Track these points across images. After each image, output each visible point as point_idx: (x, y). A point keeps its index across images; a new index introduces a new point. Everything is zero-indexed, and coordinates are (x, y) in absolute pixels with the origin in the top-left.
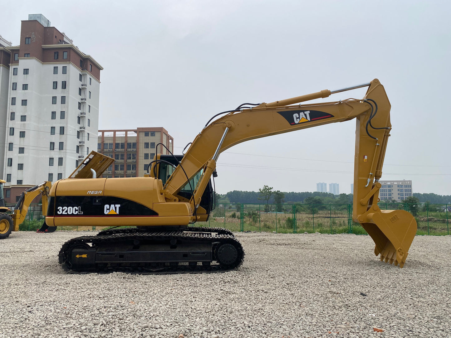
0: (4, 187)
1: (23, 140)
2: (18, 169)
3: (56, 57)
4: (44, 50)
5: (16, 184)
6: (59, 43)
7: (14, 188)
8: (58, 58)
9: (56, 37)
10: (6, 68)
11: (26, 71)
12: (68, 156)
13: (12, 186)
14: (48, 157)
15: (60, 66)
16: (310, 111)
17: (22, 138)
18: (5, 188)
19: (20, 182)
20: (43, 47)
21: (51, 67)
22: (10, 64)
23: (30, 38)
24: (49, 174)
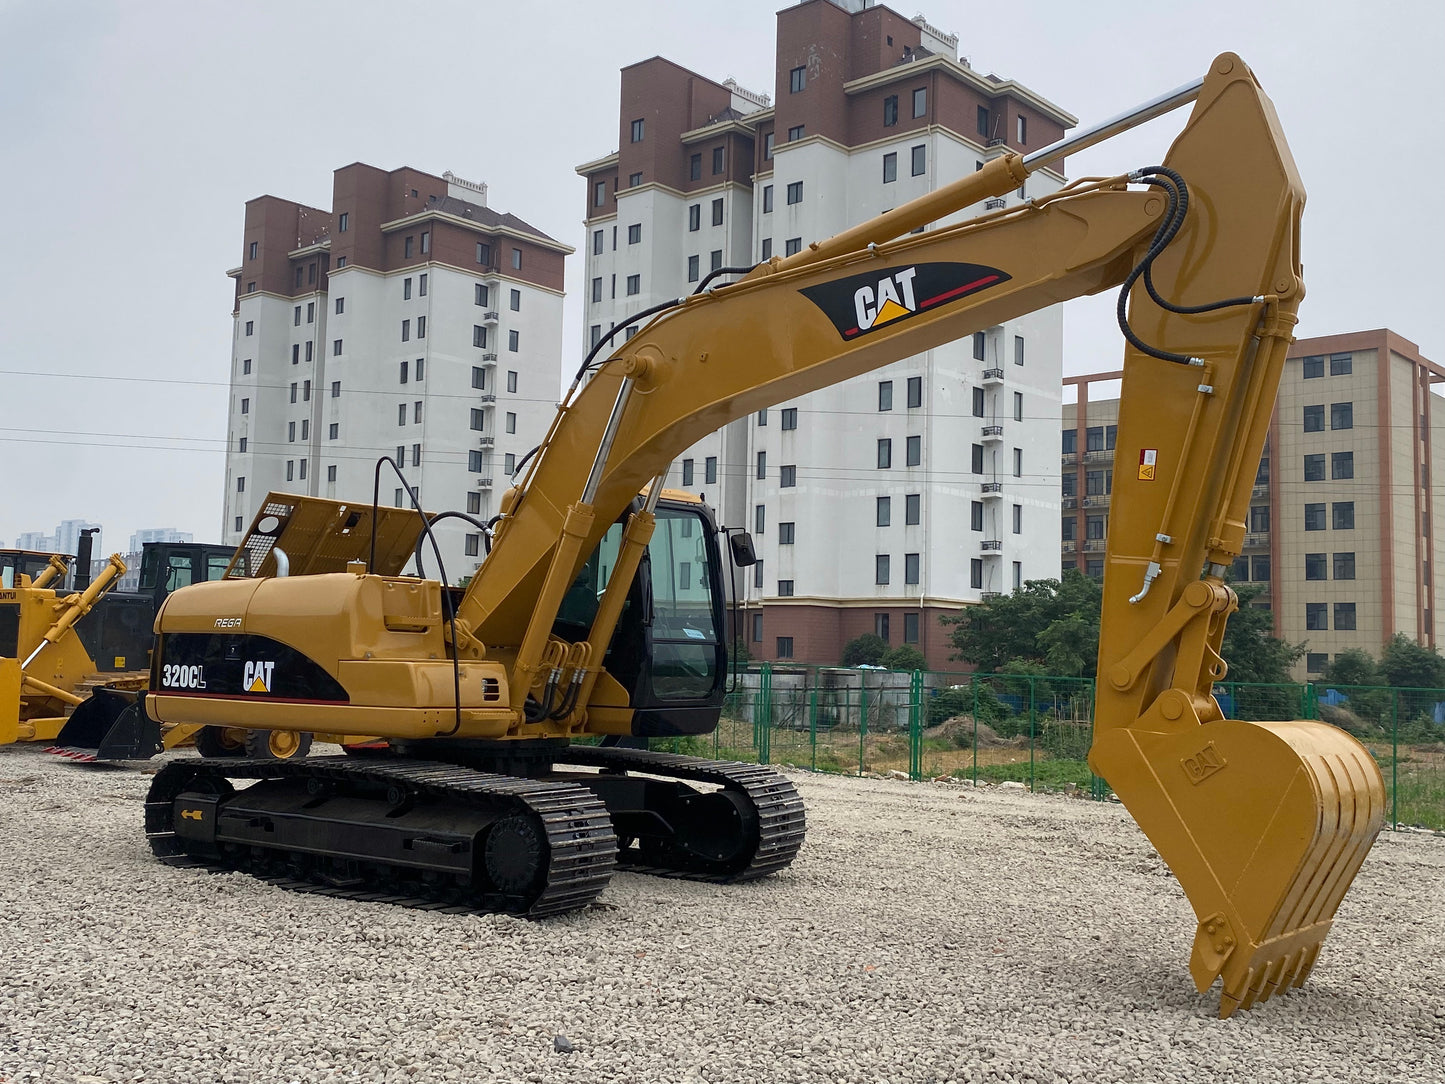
0: (749, 603)
1: (792, 437)
2: (781, 543)
3: (890, 120)
4: (852, 98)
5: (775, 595)
6: (903, 61)
7: (771, 607)
8: (895, 119)
9: (890, 40)
10: (743, 189)
11: (795, 192)
12: (936, 488)
13: (766, 600)
14: (873, 493)
15: (903, 150)
16: (918, 267)
17: (789, 432)
18: (750, 607)
19: (786, 587)
20: (846, 91)
21: (872, 158)
22: (755, 176)
23: (804, 67)
24: (877, 556)
